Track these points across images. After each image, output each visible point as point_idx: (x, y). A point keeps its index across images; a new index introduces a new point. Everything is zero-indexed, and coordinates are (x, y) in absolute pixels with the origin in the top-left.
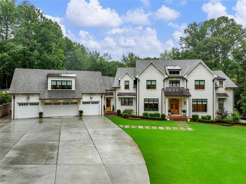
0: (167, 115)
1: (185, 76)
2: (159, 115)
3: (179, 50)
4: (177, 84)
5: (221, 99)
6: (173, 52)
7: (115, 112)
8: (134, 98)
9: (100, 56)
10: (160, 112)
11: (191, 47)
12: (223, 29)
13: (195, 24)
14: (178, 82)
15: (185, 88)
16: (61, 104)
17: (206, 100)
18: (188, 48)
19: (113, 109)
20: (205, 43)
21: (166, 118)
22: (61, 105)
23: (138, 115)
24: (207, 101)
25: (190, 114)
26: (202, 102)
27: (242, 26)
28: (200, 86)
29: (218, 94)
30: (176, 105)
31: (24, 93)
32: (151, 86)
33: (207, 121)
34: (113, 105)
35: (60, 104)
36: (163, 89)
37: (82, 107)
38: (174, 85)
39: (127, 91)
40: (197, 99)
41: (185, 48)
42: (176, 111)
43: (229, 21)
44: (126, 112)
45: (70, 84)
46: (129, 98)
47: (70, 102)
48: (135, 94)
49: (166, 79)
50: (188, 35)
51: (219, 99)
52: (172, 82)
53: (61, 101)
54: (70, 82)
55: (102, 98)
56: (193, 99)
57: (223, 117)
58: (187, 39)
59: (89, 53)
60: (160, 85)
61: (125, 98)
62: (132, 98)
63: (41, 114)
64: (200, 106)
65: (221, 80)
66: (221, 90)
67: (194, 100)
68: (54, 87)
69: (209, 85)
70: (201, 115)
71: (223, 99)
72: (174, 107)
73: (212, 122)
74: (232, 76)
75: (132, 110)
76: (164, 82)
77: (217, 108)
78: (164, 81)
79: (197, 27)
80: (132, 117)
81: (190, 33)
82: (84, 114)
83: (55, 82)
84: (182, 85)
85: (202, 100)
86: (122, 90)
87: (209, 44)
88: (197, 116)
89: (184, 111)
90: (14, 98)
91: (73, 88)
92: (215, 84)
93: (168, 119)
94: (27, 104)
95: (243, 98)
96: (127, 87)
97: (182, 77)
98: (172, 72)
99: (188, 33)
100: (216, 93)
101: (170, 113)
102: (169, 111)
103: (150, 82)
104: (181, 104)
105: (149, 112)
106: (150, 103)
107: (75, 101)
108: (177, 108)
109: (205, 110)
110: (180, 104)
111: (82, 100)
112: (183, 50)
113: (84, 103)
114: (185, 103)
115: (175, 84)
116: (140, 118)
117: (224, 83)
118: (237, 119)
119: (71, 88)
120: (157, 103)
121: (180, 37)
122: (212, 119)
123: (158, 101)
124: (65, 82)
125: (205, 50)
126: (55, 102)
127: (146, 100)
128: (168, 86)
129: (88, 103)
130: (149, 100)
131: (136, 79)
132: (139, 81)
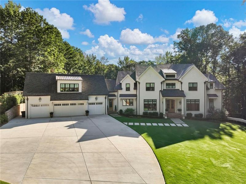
0: (164, 113)
1: (180, 79)
2: (157, 113)
3: (172, 53)
4: (173, 86)
6: (167, 56)
7: (117, 111)
9: (97, 58)
10: (158, 111)
11: (183, 52)
12: (212, 34)
13: (187, 30)
14: (174, 84)
15: (180, 90)
18: (181, 52)
19: (116, 109)
21: (164, 116)
23: (138, 114)
24: (199, 101)
25: (184, 112)
26: (195, 102)
27: (228, 32)
28: (193, 88)
29: (209, 95)
30: (172, 105)
31: (37, 95)
32: (150, 88)
33: (199, 118)
34: (115, 106)
36: (161, 91)
39: (128, 93)
40: (191, 100)
41: (178, 52)
42: (172, 110)
43: (218, 27)
44: (127, 112)
46: (130, 99)
47: (77, 103)
48: (136, 96)
49: (164, 81)
50: (181, 40)
51: (210, 99)
53: (70, 102)
54: (78, 85)
55: (106, 99)
56: (187, 100)
59: (86, 56)
61: (126, 99)
62: (133, 99)
63: (51, 114)
64: (194, 105)
69: (201, 87)
70: (194, 113)
71: (213, 99)
72: (170, 106)
73: (204, 120)
75: (133, 110)
76: (162, 84)
77: (208, 107)
79: (189, 33)
80: (133, 116)
81: (183, 38)
85: (195, 100)
86: (124, 92)
88: (191, 114)
89: (180, 110)
91: (80, 91)
92: (206, 86)
93: (166, 117)
94: (39, 105)
96: (128, 89)
97: (177, 80)
98: (168, 75)
99: (181, 38)
100: (207, 94)
101: (167, 112)
102: (166, 110)
103: (149, 85)
106: (149, 103)
108: (173, 107)
109: (198, 109)
110: (176, 104)
111: (88, 101)
112: (176, 54)
113: (89, 104)
114: (180, 103)
115: (171, 86)
116: (141, 117)
117: (214, 85)
119: (78, 91)
120: (155, 103)
122: (204, 117)
123: (156, 101)
124: (73, 85)
126: (64, 103)
127: (145, 101)
128: (165, 88)
129: (93, 104)
130: (148, 101)
131: (136, 82)
132: (139, 83)
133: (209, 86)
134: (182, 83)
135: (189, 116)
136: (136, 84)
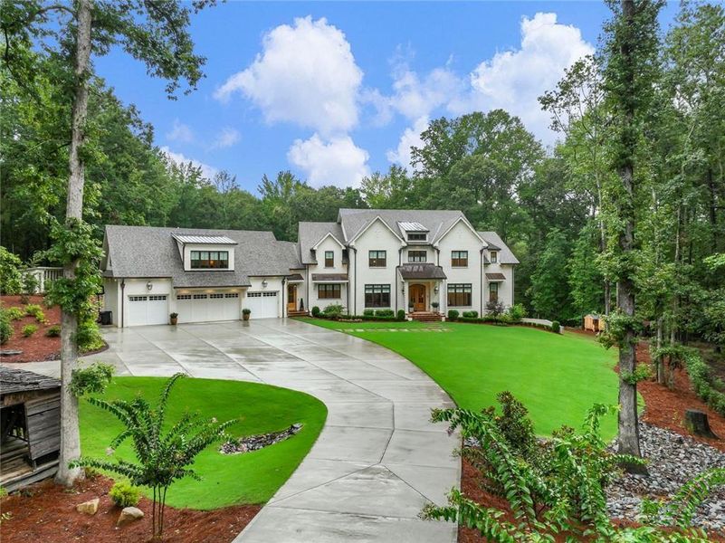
0: (407, 312)
1: (436, 245)
2: (392, 313)
3: (405, 171)
4: (422, 258)
5: (494, 284)
6: (393, 177)
7: (307, 311)
8: (344, 284)
10: (392, 308)
13: (443, 121)
14: (423, 254)
15: (436, 265)
16: (208, 296)
17: (469, 286)
18: (429, 173)
19: (302, 306)
20: (466, 169)
21: (406, 317)
22: (209, 299)
23: (353, 314)
24: (471, 288)
25: (444, 309)
26: (464, 288)
27: (533, 136)
28: (460, 261)
29: (489, 276)
30: (420, 296)
31: (142, 276)
32: (378, 261)
33: (471, 319)
34: (302, 299)
35: (205, 297)
36: (398, 267)
37: (247, 303)
38: (417, 259)
39: (329, 271)
40: (455, 285)
41: (423, 172)
42: (421, 305)
43: (511, 122)
44: (330, 310)
45: (226, 259)
46: (333, 285)
47: (224, 293)
48: (346, 277)
49: (404, 248)
50: (429, 144)
51: (491, 283)
52: (412, 254)
53: (210, 291)
54: (226, 254)
55: (283, 285)
56: (448, 284)
57: (496, 314)
58: (426, 154)
60: (393, 260)
61: (326, 285)
62: (339, 284)
63: (174, 316)
64: (460, 296)
65: (494, 251)
66: (494, 269)
67: (450, 286)
68: (195, 264)
69: (474, 259)
70: (461, 311)
71: (496, 284)
72: (417, 299)
73: (480, 321)
74: (519, 237)
75: (340, 308)
76: (400, 253)
77: (487, 298)
78: (400, 251)
79: (449, 128)
82: (251, 316)
83: (197, 254)
84: (431, 258)
85: (464, 286)
86: (321, 269)
87: (472, 171)
88: (457, 313)
89: (436, 305)
90: (123, 285)
91: (231, 267)
92: (484, 257)
93: (410, 319)
94: (145, 298)
95: (535, 282)
96: (329, 263)
97: (431, 246)
98: (413, 235)
99: (429, 140)
100: (486, 274)
101: (412, 309)
102: (410, 306)
103: (375, 254)
104: (429, 293)
105: (375, 310)
106: (375, 292)
107: (234, 291)
108: (422, 300)
109: (469, 303)
110: (427, 294)
111: (250, 290)
113: (249, 295)
114: (436, 291)
115: (419, 258)
117: (498, 254)
118: (517, 317)
119: (227, 267)
120: (388, 292)
121: (412, 148)
122: (479, 317)
123: (389, 289)
124: (207, 255)
125: (464, 183)
126: (197, 294)
127: (367, 287)
128: (407, 262)
129: (257, 294)
130: (373, 287)
131: (348, 248)
132: (355, 251)
133: (489, 259)
134: (438, 252)
135: (453, 317)
136: (346, 254)
